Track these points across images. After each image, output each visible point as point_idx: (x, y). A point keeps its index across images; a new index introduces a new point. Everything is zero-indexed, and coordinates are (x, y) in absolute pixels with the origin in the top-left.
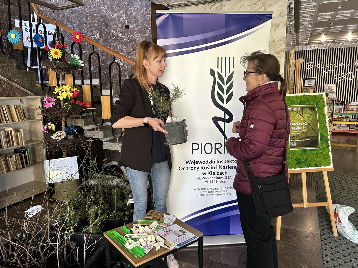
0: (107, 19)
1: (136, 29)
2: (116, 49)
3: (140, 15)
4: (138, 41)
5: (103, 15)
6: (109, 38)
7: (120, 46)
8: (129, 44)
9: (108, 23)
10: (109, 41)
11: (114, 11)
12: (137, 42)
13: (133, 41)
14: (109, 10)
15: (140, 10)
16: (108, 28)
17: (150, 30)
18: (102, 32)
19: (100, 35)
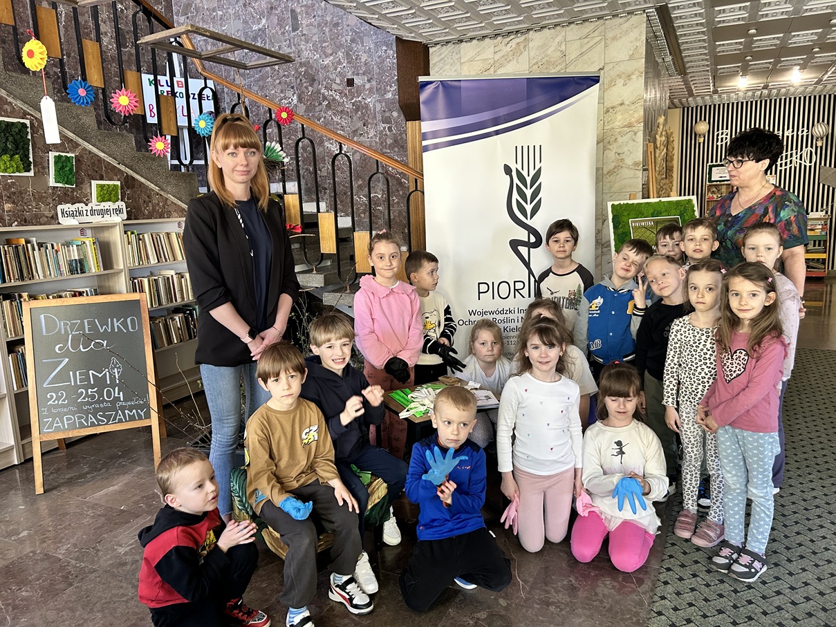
0: (312, 67)
1: (368, 86)
2: (331, 125)
3: (376, 60)
4: (372, 109)
5: (304, 60)
6: (317, 104)
7: (339, 118)
8: (356, 114)
9: (314, 76)
10: (317, 109)
11: (325, 53)
12: (370, 110)
13: (363, 107)
14: (316, 51)
15: (375, 50)
16: (315, 85)
17: (395, 87)
18: (303, 92)
19: (300, 99)
